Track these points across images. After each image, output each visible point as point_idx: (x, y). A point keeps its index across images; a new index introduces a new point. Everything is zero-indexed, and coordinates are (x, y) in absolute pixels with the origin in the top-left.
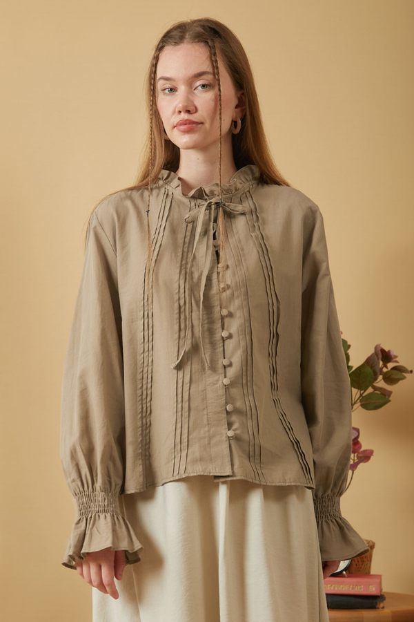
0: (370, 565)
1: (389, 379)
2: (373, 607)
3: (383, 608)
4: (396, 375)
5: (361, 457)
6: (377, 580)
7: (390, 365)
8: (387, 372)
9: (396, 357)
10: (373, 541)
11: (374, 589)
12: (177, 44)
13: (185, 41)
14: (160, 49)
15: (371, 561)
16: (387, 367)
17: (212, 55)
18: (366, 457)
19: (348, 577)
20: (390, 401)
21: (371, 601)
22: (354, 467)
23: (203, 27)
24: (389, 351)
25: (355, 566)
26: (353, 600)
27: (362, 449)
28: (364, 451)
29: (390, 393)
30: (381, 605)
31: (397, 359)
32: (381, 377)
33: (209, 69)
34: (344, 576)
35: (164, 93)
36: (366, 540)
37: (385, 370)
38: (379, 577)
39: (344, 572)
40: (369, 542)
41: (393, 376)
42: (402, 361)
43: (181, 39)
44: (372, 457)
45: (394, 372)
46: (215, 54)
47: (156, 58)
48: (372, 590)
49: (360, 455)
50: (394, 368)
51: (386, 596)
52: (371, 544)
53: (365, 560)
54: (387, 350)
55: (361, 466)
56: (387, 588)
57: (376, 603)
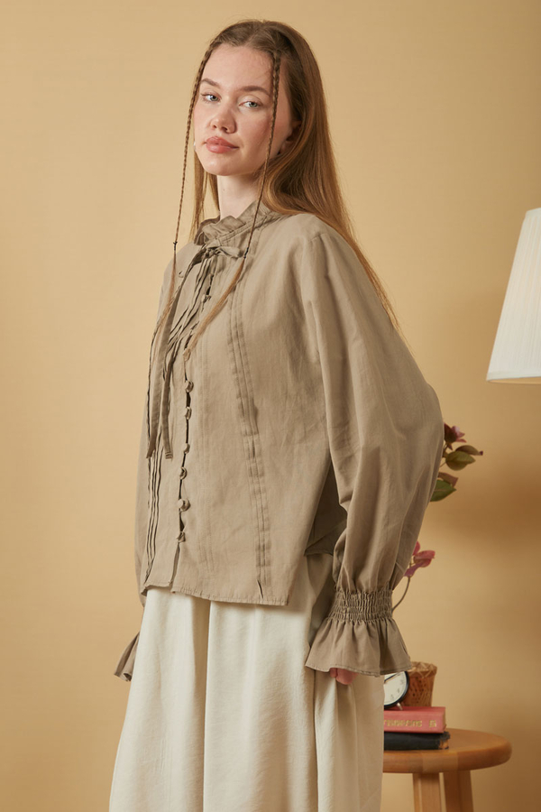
0: (431, 695)
1: (454, 462)
2: (435, 747)
3: (447, 748)
4: (462, 457)
5: (419, 560)
6: (439, 714)
7: (455, 445)
8: (452, 453)
9: (463, 435)
10: (435, 664)
11: (436, 725)
12: (236, 44)
13: (247, 43)
14: (215, 45)
15: (431, 690)
16: (451, 448)
17: (275, 69)
18: (425, 559)
19: (403, 710)
20: (455, 490)
21: (432, 740)
22: (410, 573)
23: (274, 32)
24: (454, 428)
25: (412, 696)
26: (410, 738)
27: (420, 551)
28: (423, 553)
29: (455, 480)
30: (445, 745)
31: (463, 438)
32: (443, 460)
33: (266, 87)
34: (398, 709)
35: (205, 100)
36: (426, 664)
37: (448, 451)
38: (442, 709)
39: (399, 704)
40: (429, 666)
41: (459, 459)
42: (470, 439)
43: (243, 40)
44: (433, 560)
45: (461, 453)
46: (277, 69)
47: (208, 55)
48: (434, 726)
49: (418, 558)
50: (460, 449)
51: (450, 733)
52: (432, 668)
53: (425, 689)
54: (451, 426)
55: (420, 571)
56: (452, 723)
57: (439, 743)
